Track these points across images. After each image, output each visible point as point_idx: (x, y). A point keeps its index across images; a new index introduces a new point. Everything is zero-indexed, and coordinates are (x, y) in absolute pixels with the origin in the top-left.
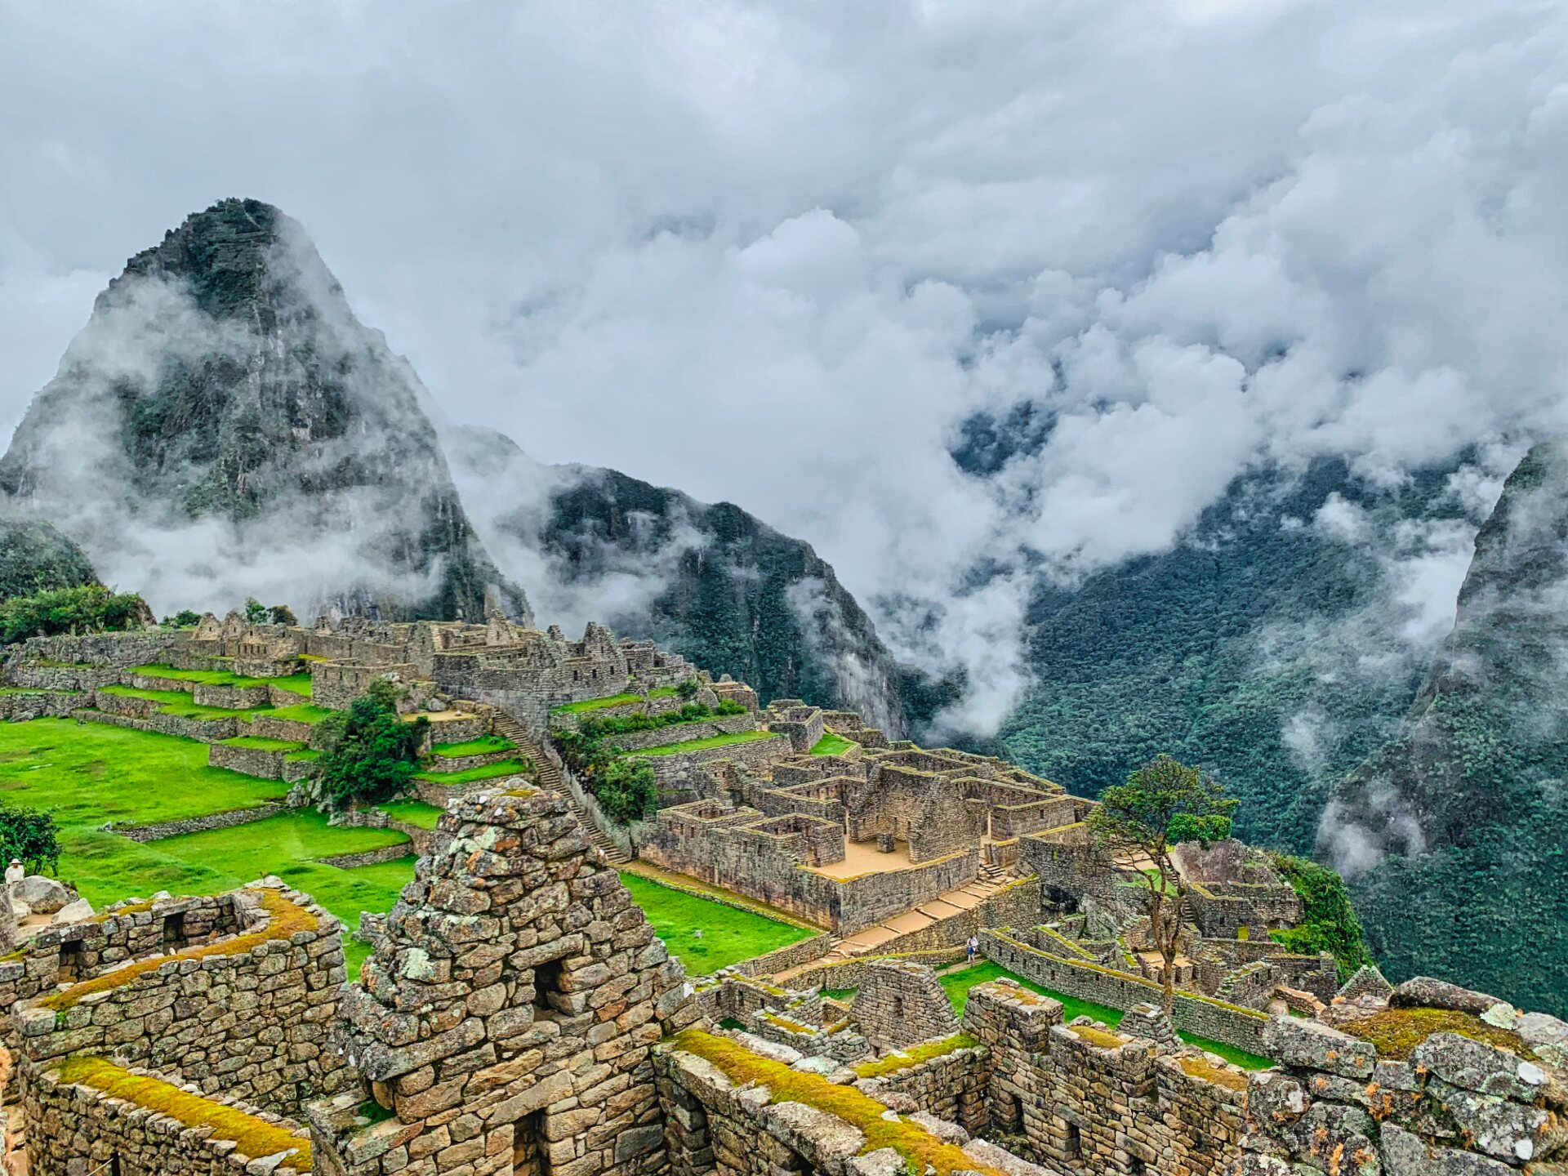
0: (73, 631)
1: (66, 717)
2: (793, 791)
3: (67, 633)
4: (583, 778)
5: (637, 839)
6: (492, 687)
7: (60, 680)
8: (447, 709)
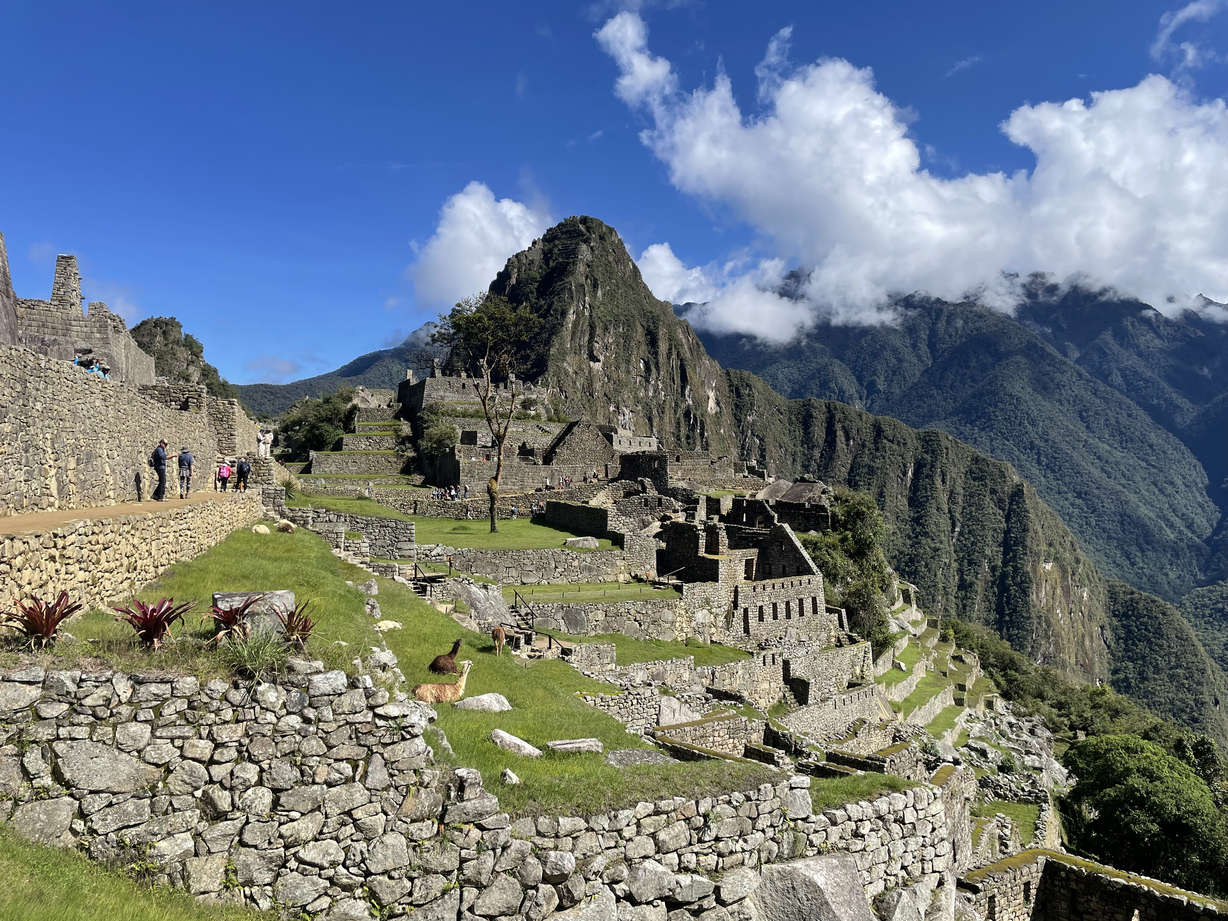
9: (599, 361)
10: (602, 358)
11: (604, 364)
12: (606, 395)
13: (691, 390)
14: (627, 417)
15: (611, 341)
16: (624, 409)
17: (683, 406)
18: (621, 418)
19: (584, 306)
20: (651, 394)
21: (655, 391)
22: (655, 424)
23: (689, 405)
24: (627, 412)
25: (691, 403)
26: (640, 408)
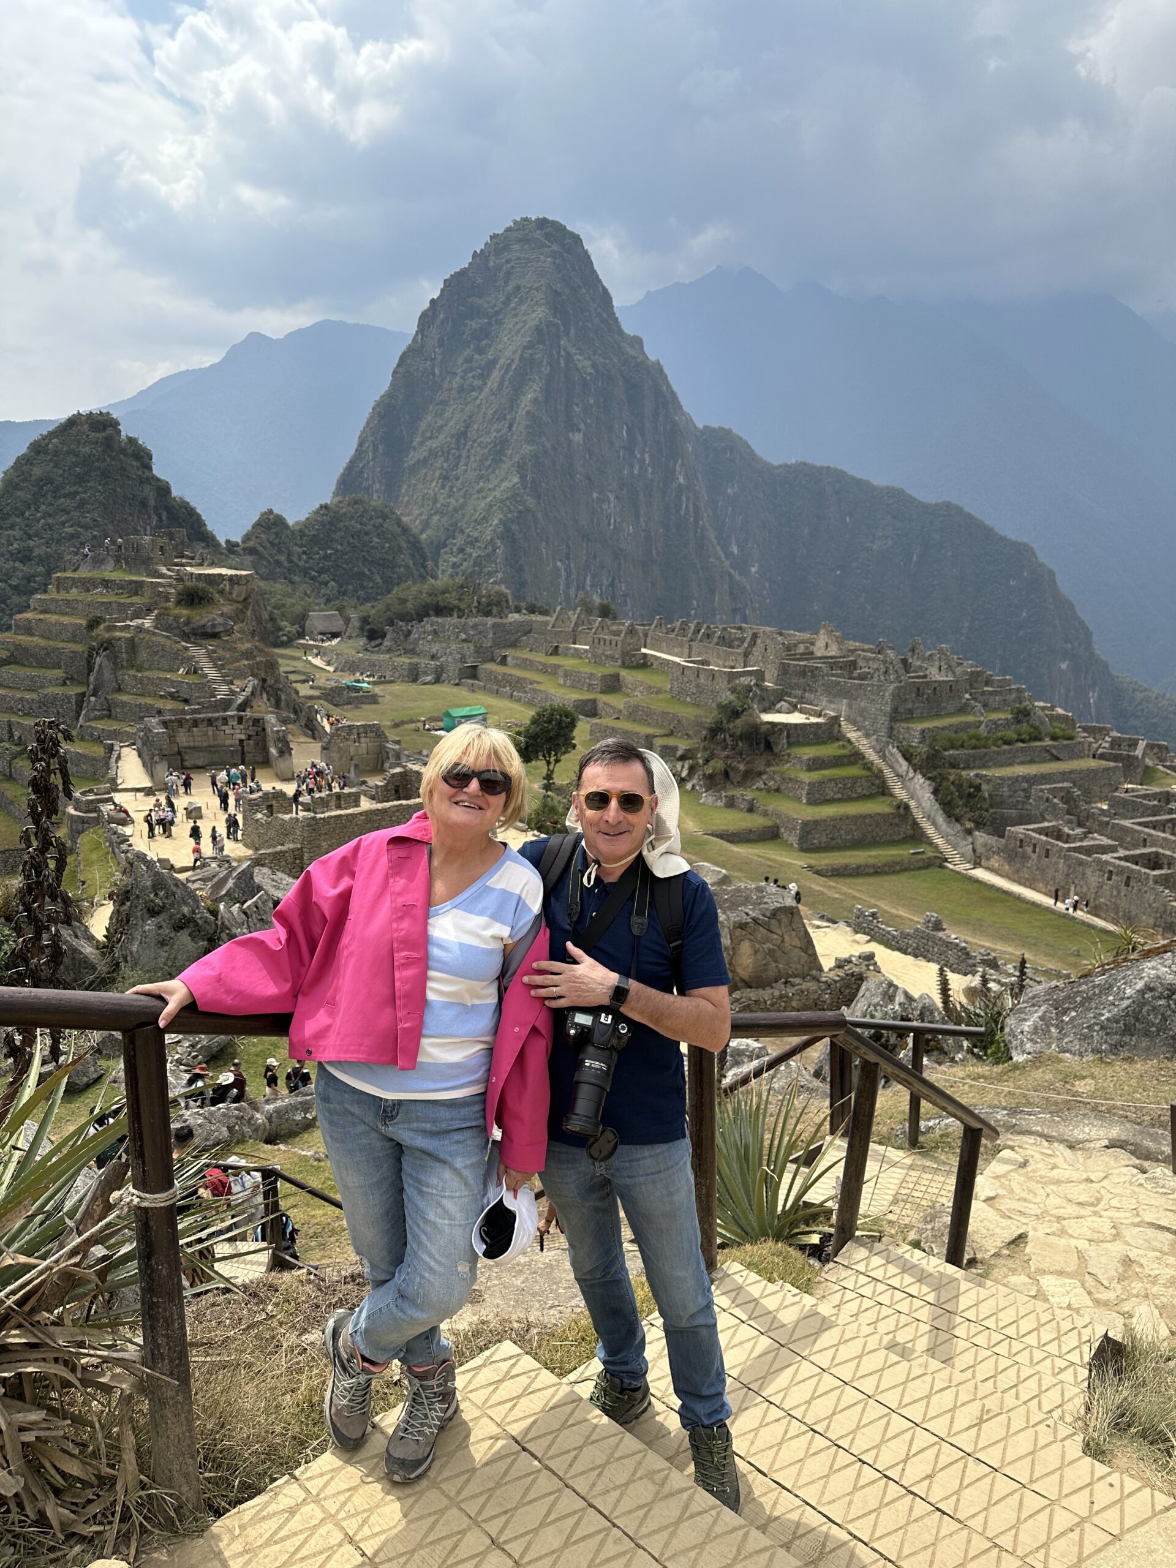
0: (455, 615)
1: (457, 685)
2: (1140, 824)
3: (451, 616)
5: (980, 850)
6: (836, 696)
7: (451, 654)
8: (794, 712)
9: (579, 430)
10: (582, 426)
11: (584, 435)
12: (588, 478)
13: (683, 464)
14: (612, 505)
15: (592, 401)
16: (609, 494)
17: (674, 485)
18: (605, 507)
19: (559, 353)
20: (636, 472)
21: (640, 468)
22: (642, 512)
23: (680, 485)
24: (612, 499)
25: (681, 480)
26: (625, 491)
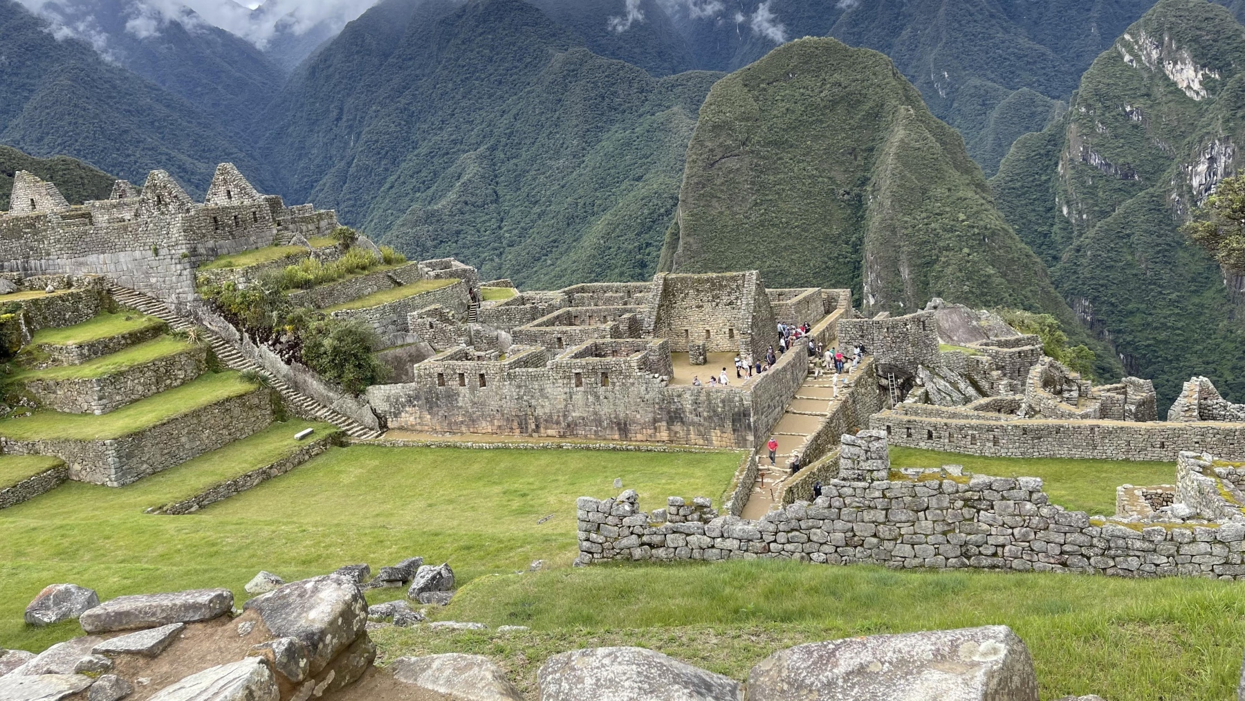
2: (539, 326)
4: (278, 346)
5: (382, 407)
6: (84, 253)
8: (19, 290)
